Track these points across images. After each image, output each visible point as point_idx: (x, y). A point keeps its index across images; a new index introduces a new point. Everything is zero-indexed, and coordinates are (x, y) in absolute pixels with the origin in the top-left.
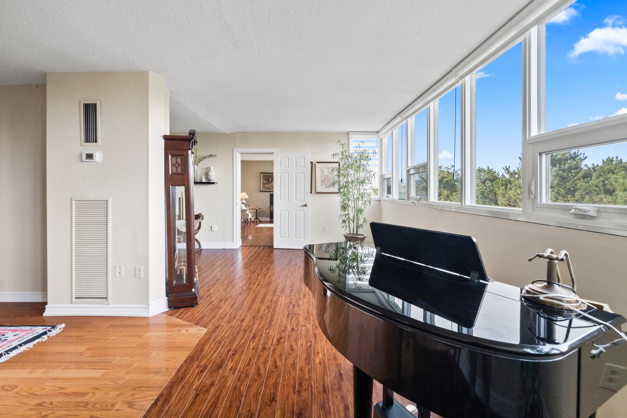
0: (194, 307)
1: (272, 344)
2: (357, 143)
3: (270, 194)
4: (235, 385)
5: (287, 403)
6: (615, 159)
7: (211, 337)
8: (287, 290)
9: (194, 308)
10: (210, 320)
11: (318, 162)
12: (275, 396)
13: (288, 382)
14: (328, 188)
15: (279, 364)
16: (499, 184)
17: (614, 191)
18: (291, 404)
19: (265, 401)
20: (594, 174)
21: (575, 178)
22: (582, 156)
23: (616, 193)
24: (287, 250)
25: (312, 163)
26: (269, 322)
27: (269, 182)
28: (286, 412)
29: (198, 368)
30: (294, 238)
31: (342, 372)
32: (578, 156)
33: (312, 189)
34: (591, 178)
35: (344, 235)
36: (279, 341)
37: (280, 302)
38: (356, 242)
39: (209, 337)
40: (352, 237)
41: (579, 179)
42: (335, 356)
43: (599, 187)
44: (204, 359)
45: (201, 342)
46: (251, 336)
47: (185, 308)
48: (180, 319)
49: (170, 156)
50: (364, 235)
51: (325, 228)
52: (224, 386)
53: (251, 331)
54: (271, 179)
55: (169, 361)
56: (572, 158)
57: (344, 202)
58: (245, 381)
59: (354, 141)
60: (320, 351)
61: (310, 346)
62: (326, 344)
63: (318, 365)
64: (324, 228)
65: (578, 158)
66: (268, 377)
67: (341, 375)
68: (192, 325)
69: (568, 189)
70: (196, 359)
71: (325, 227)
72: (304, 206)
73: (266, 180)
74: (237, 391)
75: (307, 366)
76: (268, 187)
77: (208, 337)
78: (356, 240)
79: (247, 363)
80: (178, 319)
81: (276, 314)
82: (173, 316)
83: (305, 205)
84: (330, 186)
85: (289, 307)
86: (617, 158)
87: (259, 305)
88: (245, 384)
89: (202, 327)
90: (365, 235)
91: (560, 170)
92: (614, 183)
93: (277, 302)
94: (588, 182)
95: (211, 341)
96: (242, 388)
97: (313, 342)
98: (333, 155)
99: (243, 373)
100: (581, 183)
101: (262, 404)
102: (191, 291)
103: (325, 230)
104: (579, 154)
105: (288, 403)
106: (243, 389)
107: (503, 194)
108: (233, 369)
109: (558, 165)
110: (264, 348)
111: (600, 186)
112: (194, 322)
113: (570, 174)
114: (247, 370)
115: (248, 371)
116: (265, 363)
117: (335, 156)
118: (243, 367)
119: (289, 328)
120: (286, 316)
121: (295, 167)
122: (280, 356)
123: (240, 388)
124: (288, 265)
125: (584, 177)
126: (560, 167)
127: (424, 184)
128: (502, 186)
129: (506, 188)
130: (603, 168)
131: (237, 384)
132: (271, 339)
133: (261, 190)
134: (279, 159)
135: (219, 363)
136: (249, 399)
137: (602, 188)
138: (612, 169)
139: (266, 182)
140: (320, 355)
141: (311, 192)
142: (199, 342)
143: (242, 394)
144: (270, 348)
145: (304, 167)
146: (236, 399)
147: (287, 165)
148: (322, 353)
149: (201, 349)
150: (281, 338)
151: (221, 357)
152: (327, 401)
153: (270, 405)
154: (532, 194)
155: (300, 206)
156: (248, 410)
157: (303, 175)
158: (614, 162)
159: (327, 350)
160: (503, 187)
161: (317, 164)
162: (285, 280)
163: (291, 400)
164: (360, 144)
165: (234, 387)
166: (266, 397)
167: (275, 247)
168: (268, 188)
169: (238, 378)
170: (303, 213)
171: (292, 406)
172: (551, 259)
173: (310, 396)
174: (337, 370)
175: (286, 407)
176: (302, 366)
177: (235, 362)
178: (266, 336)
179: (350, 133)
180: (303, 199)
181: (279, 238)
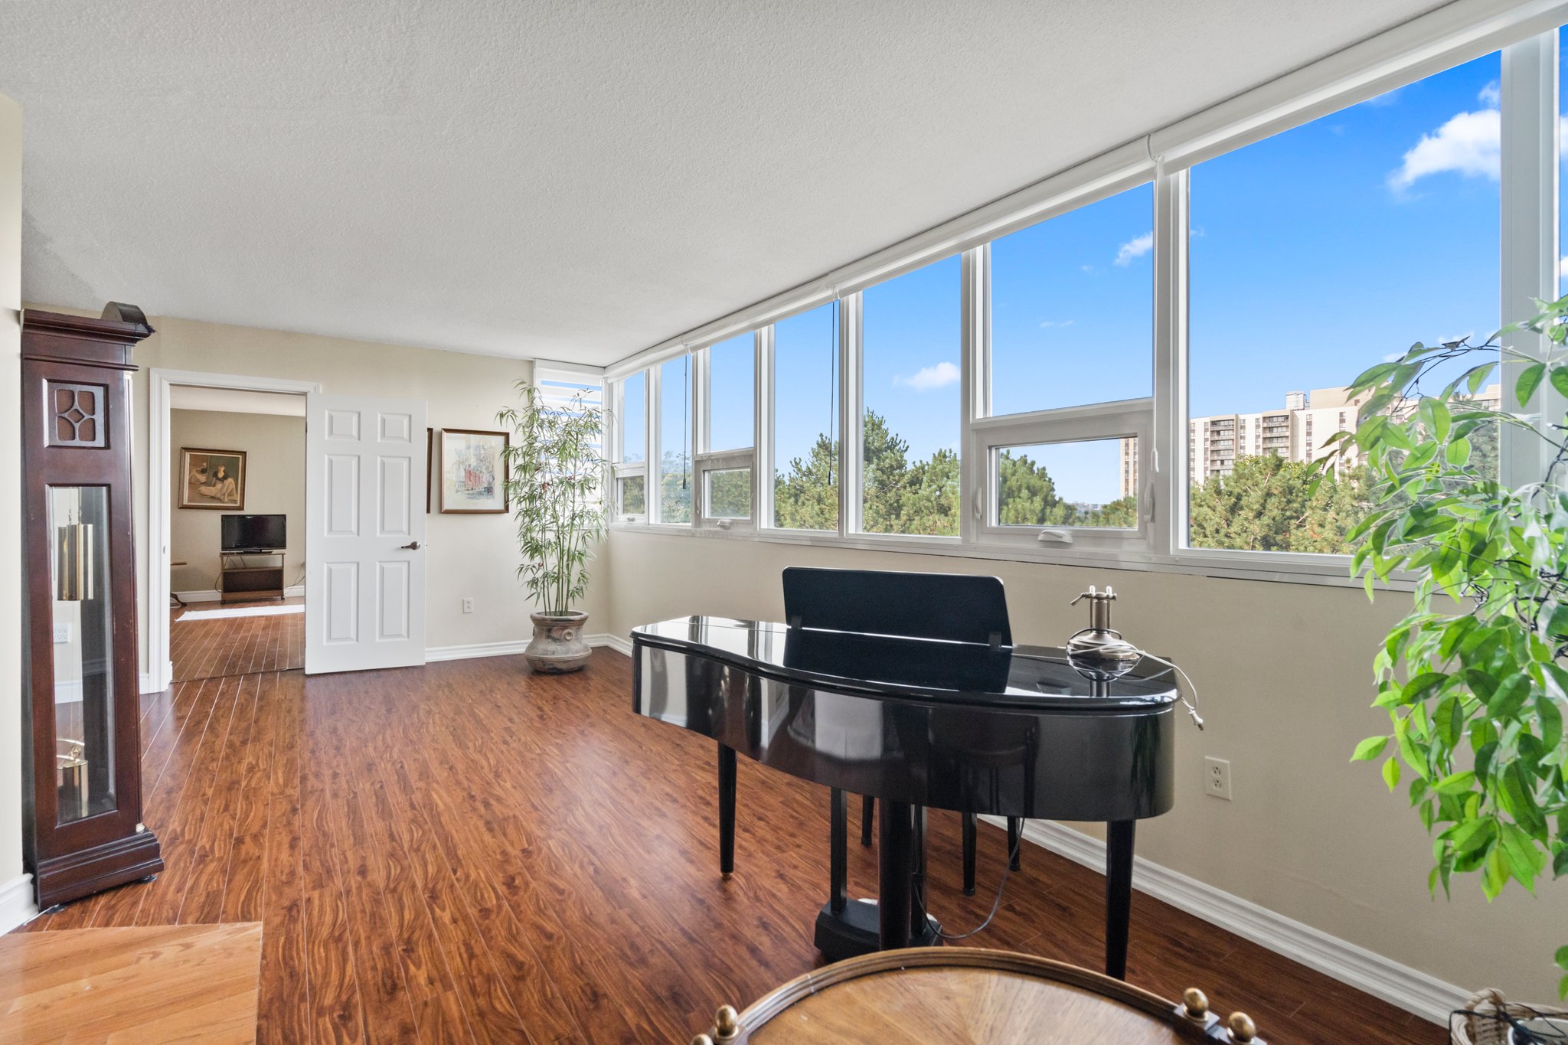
0: (149, 881)
1: (498, 898)
2: (576, 391)
3: (223, 516)
4: (475, 1008)
5: (631, 989)
6: (948, 454)
7: (295, 936)
8: (439, 772)
9: (150, 885)
10: (246, 897)
11: (447, 430)
12: (596, 989)
13: (602, 953)
14: (473, 498)
15: (550, 927)
16: (783, 493)
17: (950, 509)
18: (643, 988)
19: (579, 1005)
20: (925, 479)
21: (899, 485)
22: (901, 445)
23: (953, 511)
24: (357, 674)
25: (430, 430)
26: (448, 855)
27: (218, 479)
28: (644, 1005)
29: (325, 1016)
30: (377, 640)
31: (700, 896)
32: (897, 444)
33: (434, 501)
34: (920, 485)
35: (531, 617)
36: (510, 882)
37: (439, 802)
38: (566, 631)
39: (286, 938)
40: (556, 620)
41: (905, 487)
43: (931, 502)
44: (321, 990)
45: (271, 957)
46: (424, 898)
47: (112, 894)
48: (122, 924)
49: (45, 383)
50: (581, 614)
51: (466, 605)
52: (445, 1022)
53: (413, 887)
54: (223, 469)
55: (199, 1035)
56: (888, 448)
57: (529, 535)
58: (496, 990)
59: (543, 383)
60: (625, 875)
64: (466, 603)
65: (898, 448)
66: (548, 963)
68: (189, 928)
69: (891, 505)
70: (296, 1000)
71: (468, 602)
72: (407, 547)
73: (203, 471)
74: (491, 1017)
75: (620, 911)
76: (212, 495)
77: (282, 939)
78: (566, 627)
79: (465, 956)
80: (110, 928)
81: (454, 832)
82: (81, 927)
83: (414, 546)
84: (480, 493)
85: (474, 809)
86: (951, 451)
87: (383, 824)
88: (500, 994)
89: (236, 919)
90: (585, 614)
91: (878, 469)
92: (950, 495)
93: (431, 806)
94: (916, 493)
95: (303, 943)
96: (498, 1006)
98: (502, 416)
99: (473, 978)
100: (907, 495)
101: (577, 1013)
102: (133, 832)
103: (467, 610)
104: (898, 442)
105: (634, 988)
106: (502, 1005)
107: (793, 514)
108: (439, 979)
109: (875, 460)
110: (485, 912)
111: (932, 499)
112: (190, 919)
113: (891, 477)
114: (480, 971)
115: (485, 971)
116: (513, 937)
117: (505, 418)
118: (460, 965)
119: (515, 852)
120: (483, 829)
121: (379, 440)
122: (540, 912)
123: (494, 1008)
124: (389, 711)
125: (912, 483)
126: (878, 464)
127: (636, 492)
128: (789, 498)
129: (796, 502)
130: (935, 468)
131: (477, 1004)
132: (486, 887)
133: (186, 502)
134: (327, 413)
135: (380, 982)
136: (536, 1019)
137: (934, 503)
138: (947, 470)
139: (203, 478)
141: (428, 511)
142: (264, 957)
143: (508, 1016)
144: (500, 907)
145: (410, 441)
146: (503, 1031)
147: (355, 433)
149: (291, 973)
150: (513, 879)
151: (374, 968)
152: (709, 954)
153: (597, 1007)
154: (978, 512)
155: (398, 549)
156: (552, 1037)
157: (405, 463)
158: (947, 459)
160: (792, 500)
161: (445, 435)
162: (410, 748)
163: (637, 981)
164: (582, 394)
165: (475, 1012)
166: (576, 999)
167: (308, 672)
168: (213, 498)
169: (468, 993)
170: (405, 566)
171: (647, 990)
172: (1099, 598)
173: (670, 958)
175: (636, 996)
176: (608, 914)
177: (429, 964)
178: (468, 885)
179: (538, 362)
180: (405, 528)
181: (325, 643)
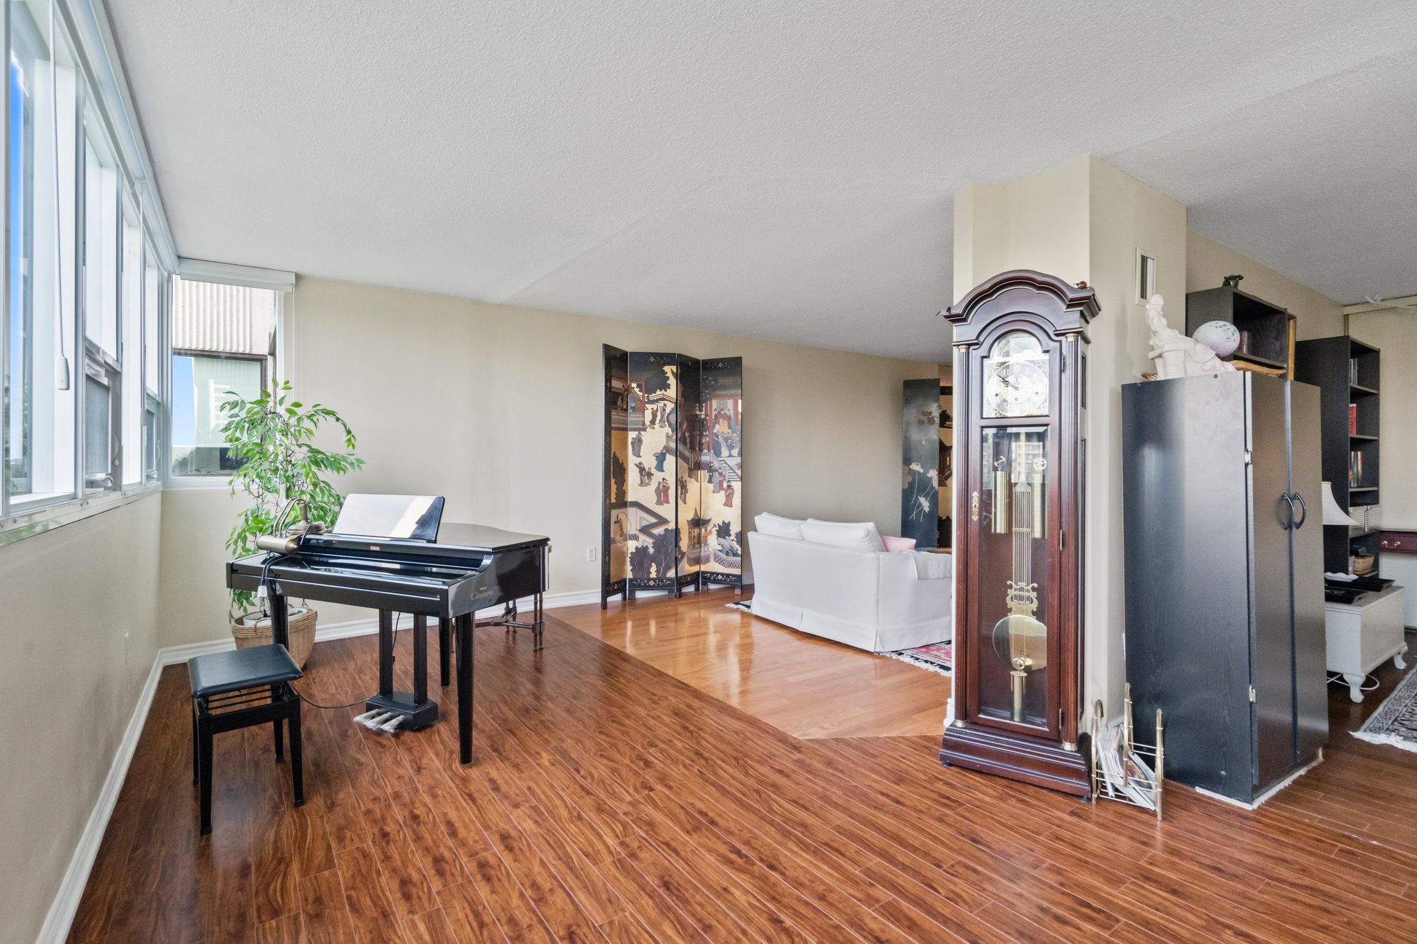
42: (519, 769)
61: (578, 772)
62: (548, 781)
63: (538, 750)
67: (496, 750)
97: (578, 777)
140: (547, 764)
148: (546, 767)
159: (540, 773)
174: (504, 753)
